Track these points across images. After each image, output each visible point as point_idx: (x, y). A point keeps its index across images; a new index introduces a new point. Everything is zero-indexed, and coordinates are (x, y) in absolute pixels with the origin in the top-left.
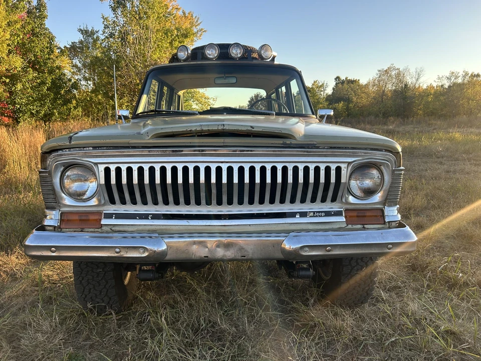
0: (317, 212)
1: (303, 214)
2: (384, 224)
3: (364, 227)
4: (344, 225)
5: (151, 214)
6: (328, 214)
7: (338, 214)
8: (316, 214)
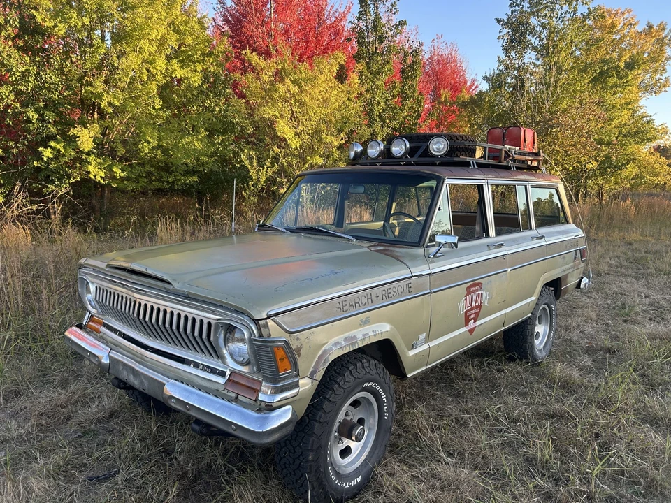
0: (206, 366)
1: (196, 365)
2: (255, 401)
3: (237, 398)
4: (221, 388)
5: (118, 331)
6: (213, 371)
7: (222, 374)
8: (205, 368)
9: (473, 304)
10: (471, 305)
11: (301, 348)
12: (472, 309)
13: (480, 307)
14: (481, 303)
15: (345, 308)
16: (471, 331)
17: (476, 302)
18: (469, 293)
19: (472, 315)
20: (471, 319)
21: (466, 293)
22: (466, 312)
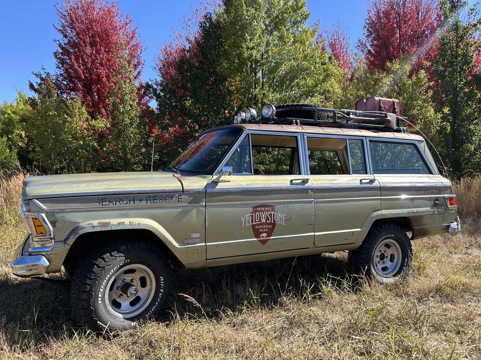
9: (263, 221)
10: (260, 220)
11: (56, 222)
12: (261, 224)
13: (274, 225)
14: (274, 221)
15: (104, 203)
16: (264, 242)
17: (267, 219)
18: (255, 212)
19: (264, 229)
20: (263, 232)
21: (252, 211)
22: (253, 226)
